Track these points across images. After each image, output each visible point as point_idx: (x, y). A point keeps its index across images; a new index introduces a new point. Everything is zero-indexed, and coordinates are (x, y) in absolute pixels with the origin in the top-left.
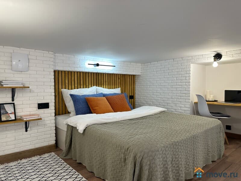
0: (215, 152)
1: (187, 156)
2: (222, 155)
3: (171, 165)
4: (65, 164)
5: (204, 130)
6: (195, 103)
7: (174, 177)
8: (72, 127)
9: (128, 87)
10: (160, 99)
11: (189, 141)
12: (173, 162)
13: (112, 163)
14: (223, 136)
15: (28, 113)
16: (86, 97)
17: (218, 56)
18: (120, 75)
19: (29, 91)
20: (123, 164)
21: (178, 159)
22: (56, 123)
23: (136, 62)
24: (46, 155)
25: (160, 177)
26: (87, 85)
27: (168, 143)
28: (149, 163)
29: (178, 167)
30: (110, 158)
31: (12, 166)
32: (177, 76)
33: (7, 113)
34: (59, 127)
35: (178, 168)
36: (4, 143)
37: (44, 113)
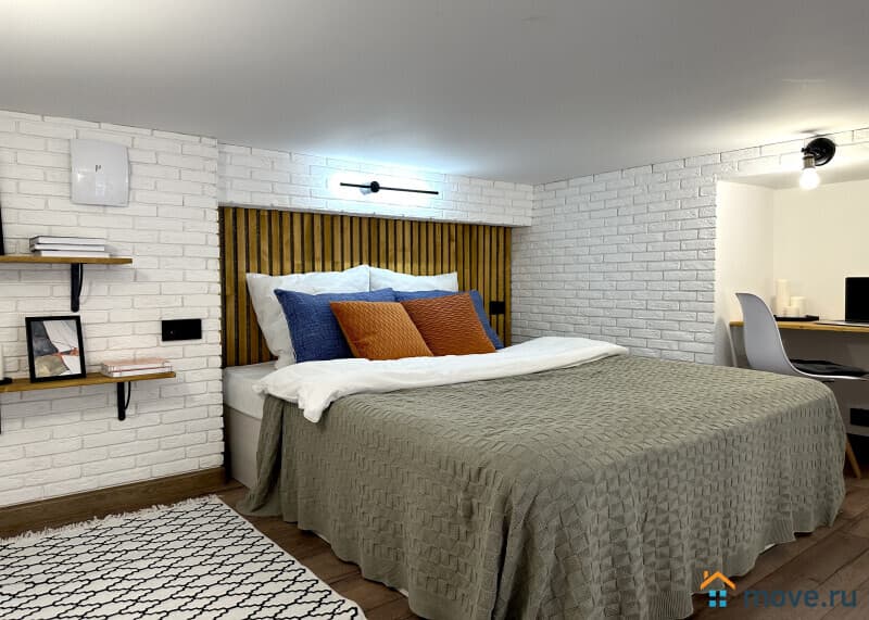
0: (809, 500)
1: (700, 504)
2: (836, 512)
3: (640, 537)
4: (257, 533)
5: (765, 415)
6: (732, 325)
7: (653, 580)
8: (283, 401)
9: (484, 269)
10: (601, 312)
11: (708, 451)
12: (649, 527)
13: (424, 525)
14: (840, 444)
15: (128, 355)
16: (331, 302)
17: (821, 150)
18: (456, 225)
19: (133, 276)
20: (463, 529)
21: (665, 516)
22: (225, 393)
23: (516, 178)
24: (191, 504)
25: (599, 577)
26: (336, 260)
27: (628, 453)
28: (555, 522)
29: (667, 543)
30: (415, 507)
31: (69, 539)
32: (666, 226)
33: (53, 350)
34: (238, 404)
35: (666, 550)
36: (42, 459)
37: (184, 357)
